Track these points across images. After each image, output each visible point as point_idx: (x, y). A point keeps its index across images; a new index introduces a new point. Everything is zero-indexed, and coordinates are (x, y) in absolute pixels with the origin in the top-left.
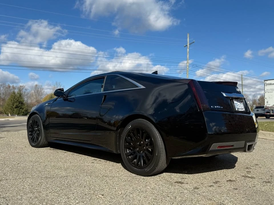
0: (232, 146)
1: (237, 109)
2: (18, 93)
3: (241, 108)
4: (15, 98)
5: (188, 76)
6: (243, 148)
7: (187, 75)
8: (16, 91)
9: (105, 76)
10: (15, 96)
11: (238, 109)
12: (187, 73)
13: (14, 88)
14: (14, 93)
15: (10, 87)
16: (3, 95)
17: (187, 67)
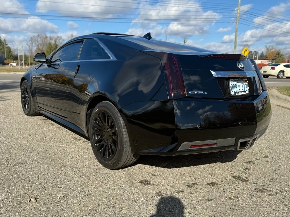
0: (214, 144)
1: (233, 93)
2: (54, 45)
3: (242, 91)
4: (51, 49)
5: (237, 26)
6: (233, 146)
7: (236, 24)
8: (53, 42)
9: (84, 39)
10: (51, 48)
11: (235, 93)
12: (236, 22)
13: (51, 39)
14: (50, 44)
15: (47, 37)
16: (41, 46)
17: (237, 15)
